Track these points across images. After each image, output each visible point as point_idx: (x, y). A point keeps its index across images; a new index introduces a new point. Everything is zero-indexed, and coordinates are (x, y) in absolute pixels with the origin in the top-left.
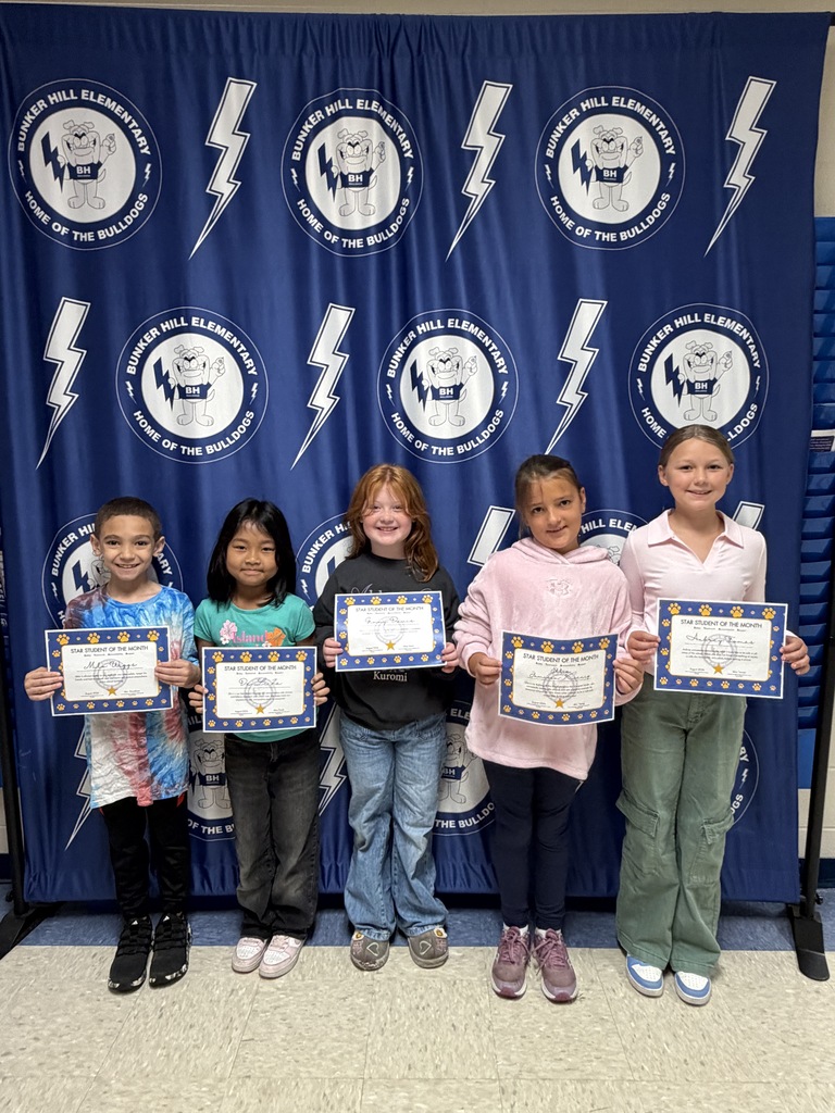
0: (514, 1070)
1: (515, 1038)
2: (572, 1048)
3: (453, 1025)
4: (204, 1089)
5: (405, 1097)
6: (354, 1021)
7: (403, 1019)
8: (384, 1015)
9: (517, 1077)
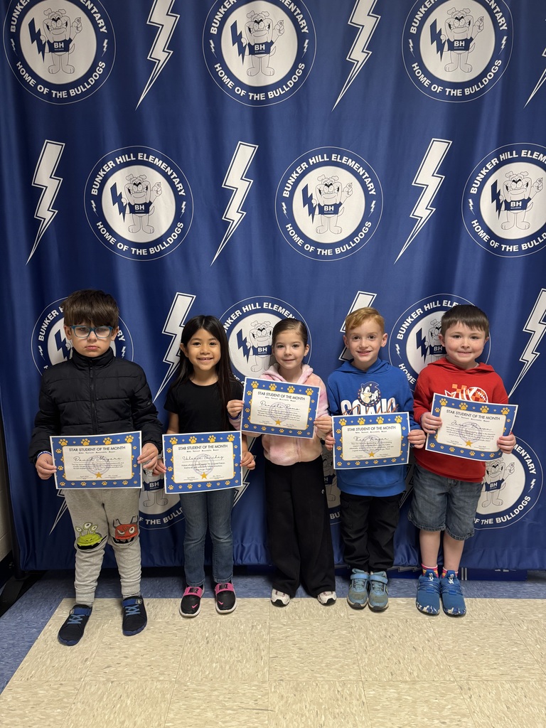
0: (465, 675)
1: (459, 655)
2: (500, 661)
3: (414, 647)
4: (254, 688)
5: (394, 692)
6: (344, 645)
7: (378, 644)
8: (364, 641)
9: (467, 680)
